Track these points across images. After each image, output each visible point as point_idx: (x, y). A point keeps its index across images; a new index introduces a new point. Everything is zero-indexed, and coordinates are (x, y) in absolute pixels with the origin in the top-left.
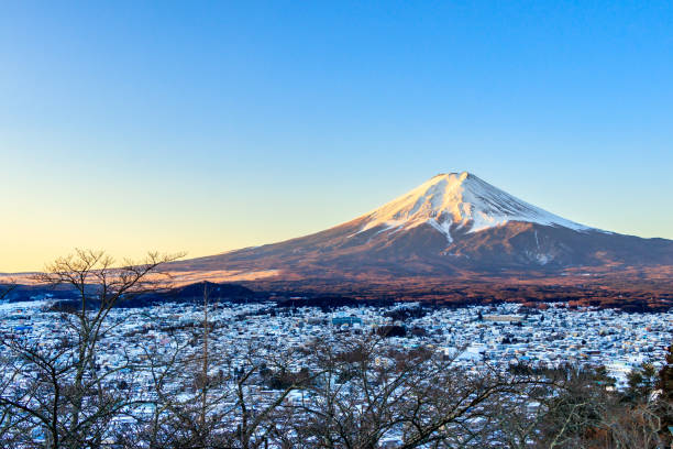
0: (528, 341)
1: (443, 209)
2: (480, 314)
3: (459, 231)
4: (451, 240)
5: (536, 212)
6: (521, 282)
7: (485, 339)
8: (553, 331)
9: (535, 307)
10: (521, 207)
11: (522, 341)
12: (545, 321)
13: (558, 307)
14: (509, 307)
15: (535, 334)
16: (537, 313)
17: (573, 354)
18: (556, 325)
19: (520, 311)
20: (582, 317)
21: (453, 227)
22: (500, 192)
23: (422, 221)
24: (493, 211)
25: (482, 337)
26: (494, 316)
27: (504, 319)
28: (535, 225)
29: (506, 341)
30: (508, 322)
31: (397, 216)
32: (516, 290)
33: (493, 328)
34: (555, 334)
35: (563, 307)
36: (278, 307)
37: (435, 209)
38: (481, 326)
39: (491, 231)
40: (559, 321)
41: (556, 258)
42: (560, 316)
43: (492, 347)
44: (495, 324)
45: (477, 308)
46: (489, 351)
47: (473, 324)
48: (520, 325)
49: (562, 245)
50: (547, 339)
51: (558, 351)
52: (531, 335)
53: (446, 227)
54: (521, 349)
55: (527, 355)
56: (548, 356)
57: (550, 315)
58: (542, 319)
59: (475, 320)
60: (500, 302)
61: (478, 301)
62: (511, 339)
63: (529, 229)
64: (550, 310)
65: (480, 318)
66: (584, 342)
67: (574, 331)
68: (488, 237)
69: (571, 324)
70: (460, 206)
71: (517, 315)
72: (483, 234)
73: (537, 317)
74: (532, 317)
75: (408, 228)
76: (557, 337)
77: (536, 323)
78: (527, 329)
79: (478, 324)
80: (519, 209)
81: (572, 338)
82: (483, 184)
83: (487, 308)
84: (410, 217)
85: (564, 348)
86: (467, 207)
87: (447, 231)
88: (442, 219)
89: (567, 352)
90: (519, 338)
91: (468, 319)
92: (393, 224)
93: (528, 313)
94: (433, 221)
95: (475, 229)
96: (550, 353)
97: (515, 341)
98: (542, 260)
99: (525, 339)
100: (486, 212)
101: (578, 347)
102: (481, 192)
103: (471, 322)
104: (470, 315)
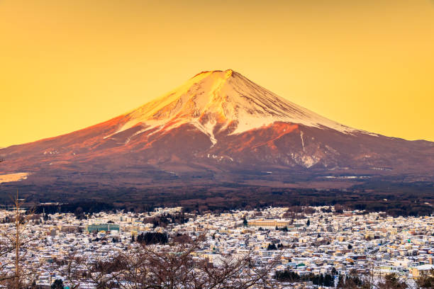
0: (294, 247)
1: (205, 109)
2: (244, 219)
3: (222, 132)
4: (214, 141)
5: (302, 113)
6: (286, 185)
7: (251, 244)
8: (319, 236)
9: (300, 211)
10: (287, 108)
11: (288, 247)
12: (311, 226)
13: (324, 210)
14: (274, 211)
15: (300, 240)
16: (304, 218)
17: (340, 259)
18: (322, 230)
19: (286, 216)
20: (348, 221)
21: (217, 128)
22: (265, 92)
23: (184, 121)
24: (259, 112)
25: (247, 243)
26: (259, 220)
27: (270, 225)
28: (301, 127)
29: (271, 247)
30: (274, 228)
31: (157, 116)
32: (281, 194)
33: (258, 233)
34: (321, 239)
35: (329, 211)
36: (26, 213)
37: (198, 108)
38: (246, 232)
39: (255, 132)
40: (325, 226)
41: (321, 160)
42: (326, 220)
43: (257, 254)
44: (261, 229)
45: (241, 213)
46: (254, 258)
47: (238, 230)
48: (285, 229)
49: (327, 146)
50: (313, 244)
51: (324, 257)
52: (297, 240)
53: (208, 128)
54: (287, 255)
55: (293, 261)
56: (314, 262)
57: (317, 220)
58: (308, 223)
59: (240, 225)
60: (264, 206)
61: (243, 206)
62: (276, 245)
63: (294, 130)
64: (316, 214)
65: (245, 223)
66: (350, 247)
67: (339, 235)
68: (253, 138)
69: (336, 228)
70: (224, 106)
71: (283, 220)
72: (248, 135)
73: (303, 222)
74: (298, 222)
75: (169, 128)
76: (323, 242)
77: (302, 228)
78: (293, 234)
79: (243, 229)
80: (284, 109)
81: (338, 243)
82: (249, 83)
83: (251, 212)
84: (172, 117)
85: (330, 253)
86: (230, 107)
87: (211, 132)
88: (204, 119)
89: (334, 257)
90: (285, 244)
91: (232, 224)
92: (153, 124)
93: (294, 217)
94: (195, 122)
95: (239, 130)
96: (317, 258)
97: (281, 247)
98: (307, 162)
99: (291, 244)
100: (251, 112)
101: (344, 252)
102: (247, 91)
103: (236, 227)
104: (235, 220)
